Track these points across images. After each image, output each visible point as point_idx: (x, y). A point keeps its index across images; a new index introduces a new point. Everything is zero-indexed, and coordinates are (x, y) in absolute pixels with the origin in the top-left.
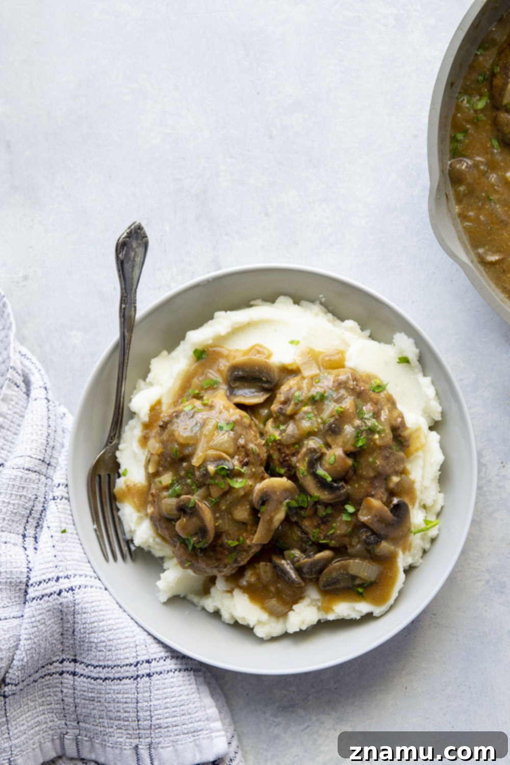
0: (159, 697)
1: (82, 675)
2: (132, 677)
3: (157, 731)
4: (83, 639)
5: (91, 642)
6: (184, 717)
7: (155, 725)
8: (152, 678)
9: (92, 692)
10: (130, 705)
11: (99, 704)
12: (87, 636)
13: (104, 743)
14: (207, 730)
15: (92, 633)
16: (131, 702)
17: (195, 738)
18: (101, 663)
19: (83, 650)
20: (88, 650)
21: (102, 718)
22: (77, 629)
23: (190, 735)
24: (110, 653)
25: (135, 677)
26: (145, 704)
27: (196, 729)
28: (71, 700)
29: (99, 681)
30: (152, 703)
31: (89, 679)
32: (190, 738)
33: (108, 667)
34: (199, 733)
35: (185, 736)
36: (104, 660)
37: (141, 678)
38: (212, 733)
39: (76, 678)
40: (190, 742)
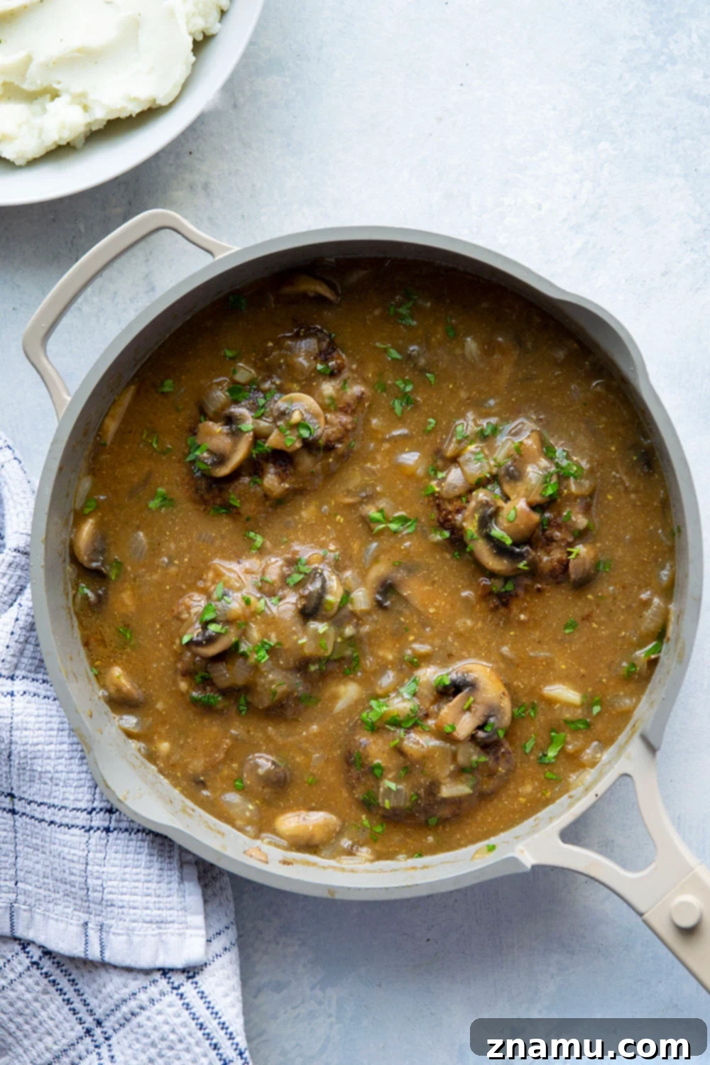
0: (117, 862)
1: (24, 814)
2: (83, 827)
3: (109, 909)
4: (23, 766)
5: (33, 771)
6: (148, 898)
7: (107, 901)
8: (110, 834)
9: (36, 838)
10: (78, 866)
11: (44, 856)
12: (29, 762)
13: (47, 913)
14: (181, 923)
15: (35, 758)
16: (78, 862)
17: (161, 931)
18: (45, 800)
19: (24, 780)
20: (30, 781)
21: (48, 878)
22: (15, 752)
23: (154, 926)
24: (57, 788)
25: (87, 828)
26: (97, 868)
27: (164, 920)
28: (11, 847)
29: (43, 823)
30: (104, 869)
31: (33, 820)
32: (153, 930)
33: (54, 806)
34: (168, 925)
35: (146, 925)
36: (49, 796)
37: (95, 831)
38: (187, 928)
39: (17, 817)
40: (153, 936)
